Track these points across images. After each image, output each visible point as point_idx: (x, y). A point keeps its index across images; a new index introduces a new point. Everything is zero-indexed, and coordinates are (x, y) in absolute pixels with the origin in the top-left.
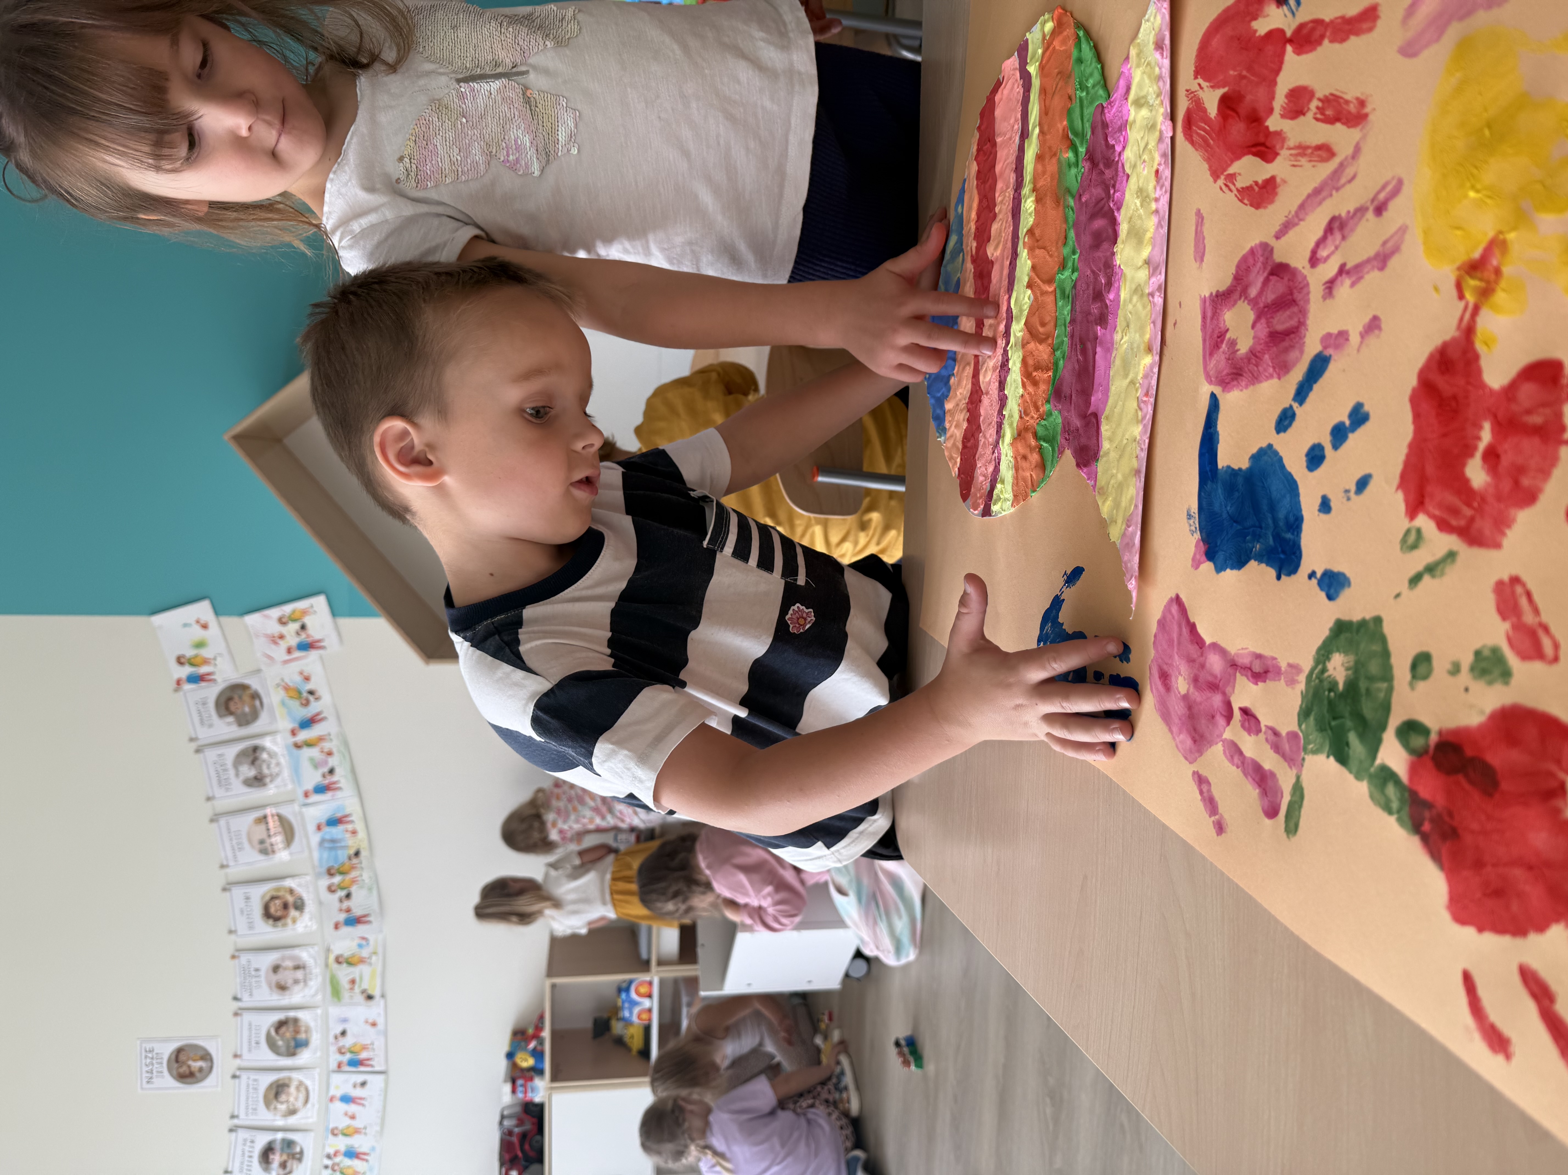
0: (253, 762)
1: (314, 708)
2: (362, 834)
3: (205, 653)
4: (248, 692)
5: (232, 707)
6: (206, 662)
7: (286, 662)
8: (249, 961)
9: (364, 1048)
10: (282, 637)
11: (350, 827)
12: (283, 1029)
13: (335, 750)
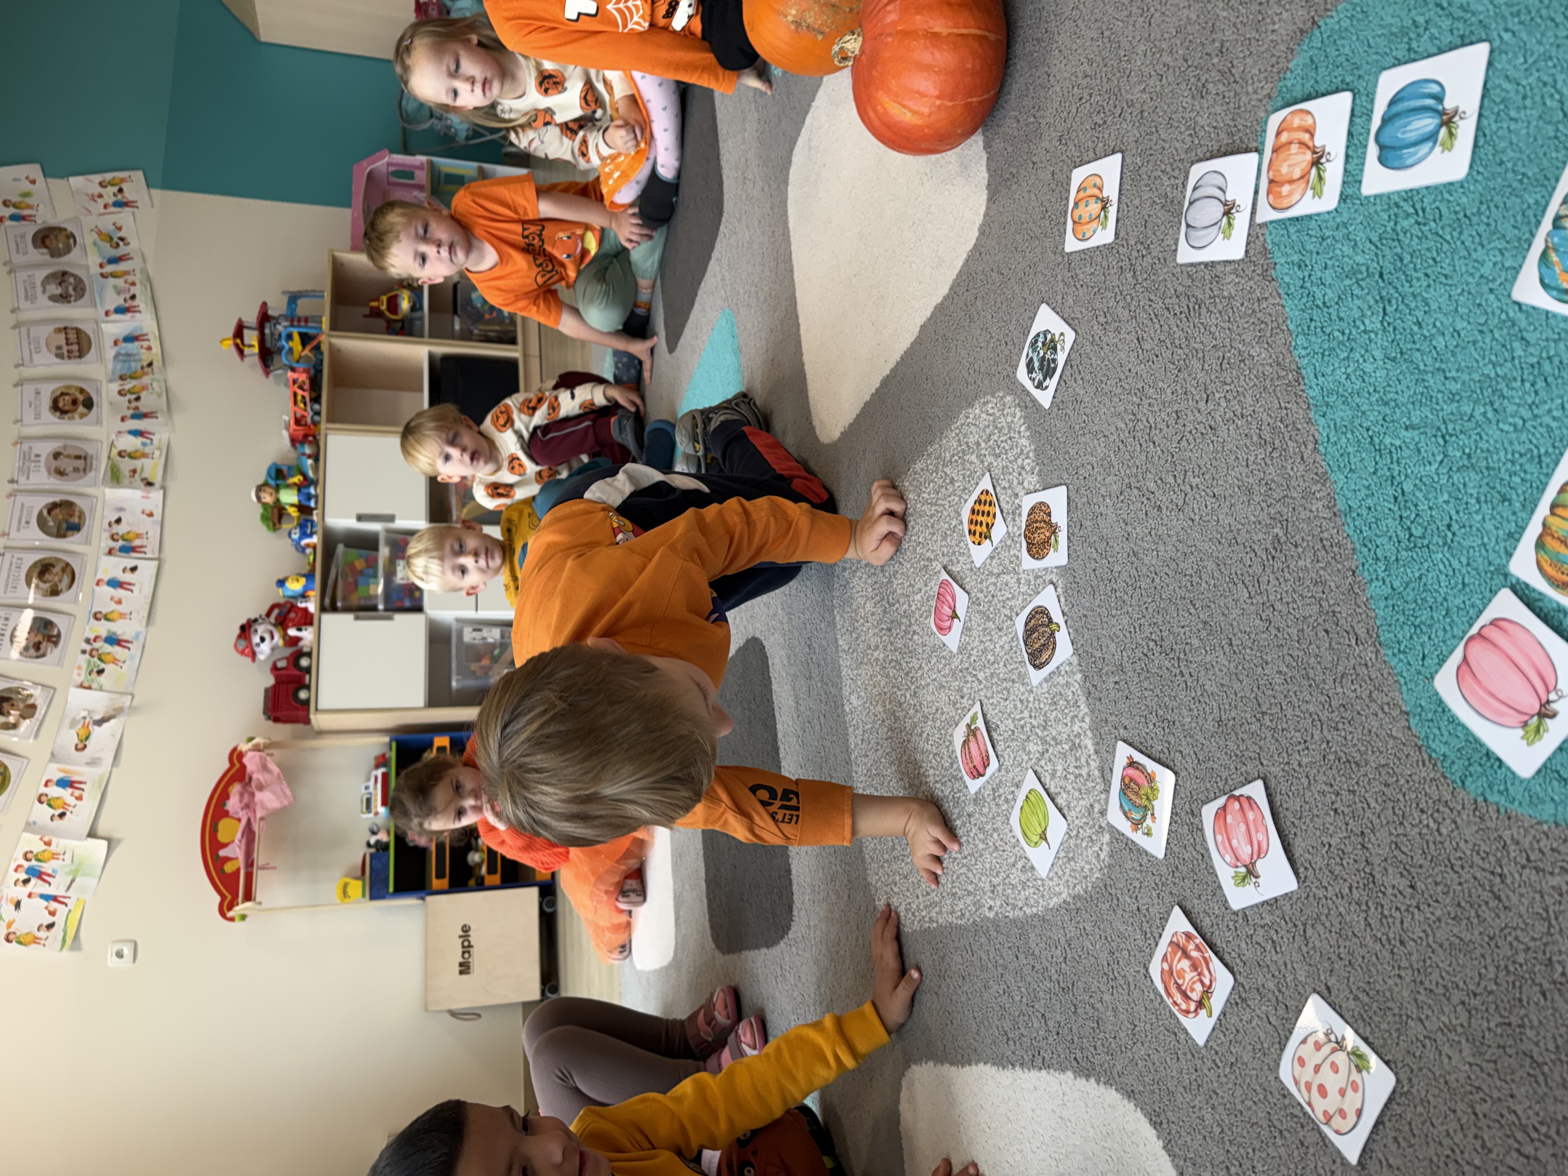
0: (60, 284)
1: (122, 250)
2: (156, 349)
3: (28, 201)
4: (64, 233)
5: (48, 242)
6: (29, 207)
7: (100, 215)
8: (31, 448)
9: (138, 536)
10: (100, 196)
11: (145, 344)
12: (57, 511)
13: (137, 282)
